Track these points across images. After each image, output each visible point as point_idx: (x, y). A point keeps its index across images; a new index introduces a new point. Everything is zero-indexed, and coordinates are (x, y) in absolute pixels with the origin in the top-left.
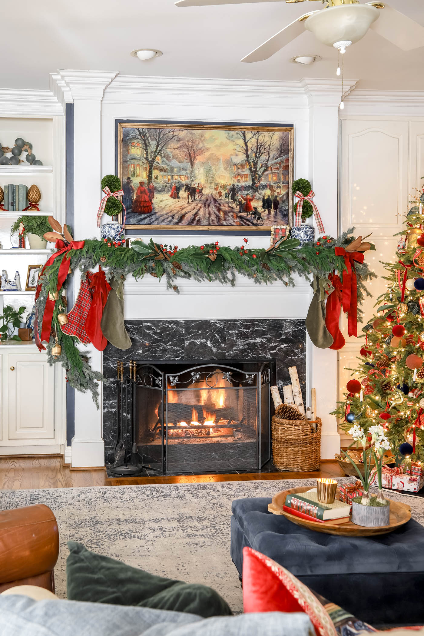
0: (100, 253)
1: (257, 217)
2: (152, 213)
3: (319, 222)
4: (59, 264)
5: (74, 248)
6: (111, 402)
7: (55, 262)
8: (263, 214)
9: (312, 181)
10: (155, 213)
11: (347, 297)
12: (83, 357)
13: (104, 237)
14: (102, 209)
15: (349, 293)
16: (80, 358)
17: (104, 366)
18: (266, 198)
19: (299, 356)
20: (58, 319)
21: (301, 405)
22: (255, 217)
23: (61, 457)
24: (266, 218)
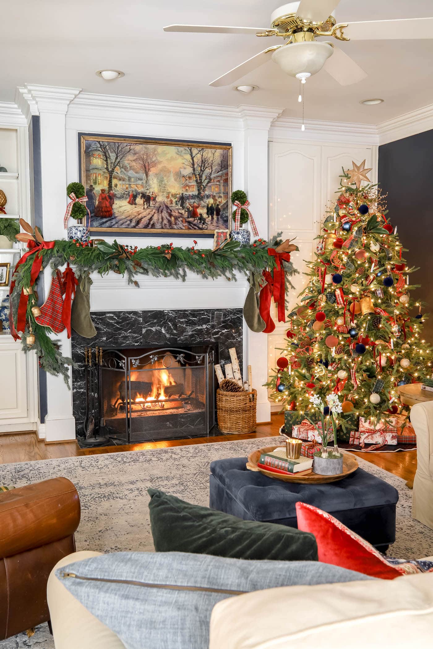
0: (69, 252)
1: (202, 222)
2: (112, 217)
3: (254, 227)
4: (31, 262)
5: (45, 247)
6: (80, 383)
7: (28, 260)
8: (207, 220)
9: (248, 192)
10: (115, 217)
11: (277, 289)
12: (55, 345)
13: (71, 238)
14: (68, 213)
15: (279, 287)
16: (53, 346)
17: (72, 352)
18: (210, 206)
19: (237, 340)
20: (31, 311)
21: (239, 379)
22: (201, 222)
23: (34, 433)
24: (209, 223)
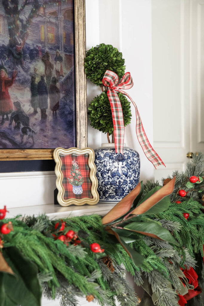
1: (22, 126)
8: (32, 120)
18: (37, 80)
22: (17, 127)
24: (37, 129)
